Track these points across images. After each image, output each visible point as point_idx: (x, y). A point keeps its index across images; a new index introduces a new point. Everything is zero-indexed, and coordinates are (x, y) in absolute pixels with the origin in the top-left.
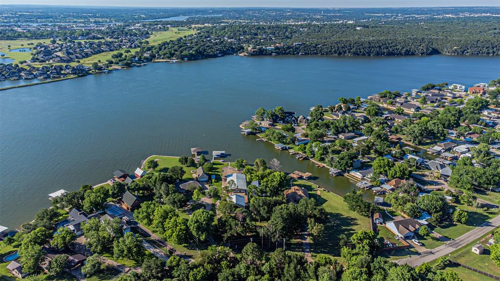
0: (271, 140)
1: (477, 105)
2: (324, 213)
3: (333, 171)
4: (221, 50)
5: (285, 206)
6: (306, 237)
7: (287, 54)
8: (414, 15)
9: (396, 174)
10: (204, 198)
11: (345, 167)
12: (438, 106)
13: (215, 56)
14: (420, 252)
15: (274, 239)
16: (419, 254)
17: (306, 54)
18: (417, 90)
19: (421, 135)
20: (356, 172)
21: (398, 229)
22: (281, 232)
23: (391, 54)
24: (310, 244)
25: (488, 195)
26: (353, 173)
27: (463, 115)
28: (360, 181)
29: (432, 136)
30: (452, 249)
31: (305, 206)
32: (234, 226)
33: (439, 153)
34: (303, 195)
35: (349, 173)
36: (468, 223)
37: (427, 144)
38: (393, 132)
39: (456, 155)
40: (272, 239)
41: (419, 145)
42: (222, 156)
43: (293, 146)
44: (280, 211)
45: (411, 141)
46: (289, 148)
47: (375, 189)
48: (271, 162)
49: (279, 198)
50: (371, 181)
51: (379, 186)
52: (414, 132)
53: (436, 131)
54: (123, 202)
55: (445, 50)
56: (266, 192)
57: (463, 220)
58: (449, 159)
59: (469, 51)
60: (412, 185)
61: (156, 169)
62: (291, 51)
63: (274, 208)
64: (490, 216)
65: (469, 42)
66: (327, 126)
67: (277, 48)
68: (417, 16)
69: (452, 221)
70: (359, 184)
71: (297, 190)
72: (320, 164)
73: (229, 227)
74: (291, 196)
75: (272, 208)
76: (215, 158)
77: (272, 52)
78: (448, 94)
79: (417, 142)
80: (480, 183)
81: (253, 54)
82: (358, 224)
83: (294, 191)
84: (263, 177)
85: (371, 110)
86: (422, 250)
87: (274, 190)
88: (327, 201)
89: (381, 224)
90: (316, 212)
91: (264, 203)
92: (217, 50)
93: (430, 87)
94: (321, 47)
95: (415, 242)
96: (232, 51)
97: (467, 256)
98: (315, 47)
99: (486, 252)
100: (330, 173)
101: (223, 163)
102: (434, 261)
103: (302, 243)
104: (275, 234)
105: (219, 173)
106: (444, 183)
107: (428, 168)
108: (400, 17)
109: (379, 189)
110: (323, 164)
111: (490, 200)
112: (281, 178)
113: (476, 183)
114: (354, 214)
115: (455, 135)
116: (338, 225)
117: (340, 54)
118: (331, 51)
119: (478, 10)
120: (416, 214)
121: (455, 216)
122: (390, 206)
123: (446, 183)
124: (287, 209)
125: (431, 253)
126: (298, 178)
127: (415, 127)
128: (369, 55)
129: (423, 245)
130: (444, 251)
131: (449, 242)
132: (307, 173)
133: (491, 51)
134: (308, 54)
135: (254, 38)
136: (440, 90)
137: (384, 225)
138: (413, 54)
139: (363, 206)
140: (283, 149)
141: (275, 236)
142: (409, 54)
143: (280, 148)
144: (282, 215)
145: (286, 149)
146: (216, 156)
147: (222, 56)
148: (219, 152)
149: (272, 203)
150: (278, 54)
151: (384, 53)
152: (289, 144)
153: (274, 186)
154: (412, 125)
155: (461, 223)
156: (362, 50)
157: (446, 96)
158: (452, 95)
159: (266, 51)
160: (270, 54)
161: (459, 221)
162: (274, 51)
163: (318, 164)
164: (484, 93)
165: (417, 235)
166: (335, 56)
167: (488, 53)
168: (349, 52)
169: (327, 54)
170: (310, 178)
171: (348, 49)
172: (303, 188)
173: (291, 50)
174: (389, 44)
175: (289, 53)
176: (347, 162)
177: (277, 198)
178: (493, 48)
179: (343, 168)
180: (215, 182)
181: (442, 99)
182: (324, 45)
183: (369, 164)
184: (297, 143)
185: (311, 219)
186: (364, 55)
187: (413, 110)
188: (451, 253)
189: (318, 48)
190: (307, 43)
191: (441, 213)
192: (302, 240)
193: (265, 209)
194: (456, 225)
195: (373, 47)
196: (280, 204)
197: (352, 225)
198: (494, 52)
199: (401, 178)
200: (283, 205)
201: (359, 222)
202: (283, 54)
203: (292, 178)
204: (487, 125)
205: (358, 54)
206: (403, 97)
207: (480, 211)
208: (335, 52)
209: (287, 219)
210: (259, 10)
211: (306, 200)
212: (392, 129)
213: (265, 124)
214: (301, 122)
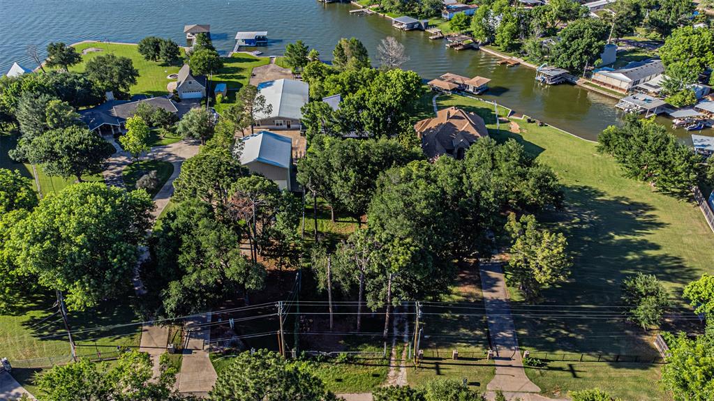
0: (385, 12)
2: (551, 190)
3: (546, 71)
5: (421, 166)
10: (175, 146)
11: (581, 59)
15: (376, 298)
20: (611, 71)
22: (404, 276)
24: (511, 305)
26: (600, 76)
28: (624, 96)
31: (490, 164)
32: (212, 252)
34: (473, 131)
35: (588, 76)
40: (369, 297)
42: (260, 43)
44: (403, 186)
46: (427, 26)
47: (678, 115)
48: (380, 48)
49: (399, 142)
50: (661, 95)
51: (691, 106)
56: (360, 126)
63: (381, 176)
70: (624, 104)
71: (454, 117)
72: (506, 57)
73: (193, 254)
74: (438, 136)
75: (374, 175)
76: (240, 46)
82: (660, 225)
83: (445, 121)
84: (353, 85)
87: (385, 117)
88: (544, 150)
90: (526, 188)
91: (346, 160)
100: (539, 78)
101: (257, 57)
103: (482, 303)
104: (381, 277)
105: (240, 81)
109: (689, 113)
110: (514, 58)
112: (407, 87)
114: (638, 191)
116: (596, 229)
124: (427, 178)
126: (454, 91)
132: (478, 78)
140: (412, 28)
143: (404, 25)
144: (407, 205)
145: (420, 29)
146: (244, 44)
148: (252, 35)
149: (374, 159)
152: (427, 17)
153: (384, 105)
163: (500, 59)
170: (484, 91)
172: (472, 113)
176: (590, 45)
177: (393, 141)
179: (576, 64)
180: (223, 101)
183: (634, 55)
184: (446, 15)
185: (523, 218)
192: (481, 287)
193: (347, 179)
196: (403, 161)
197: (643, 226)
200: (413, 166)
201: (661, 217)
203: (436, 91)
209: (426, 221)
211: (488, 146)
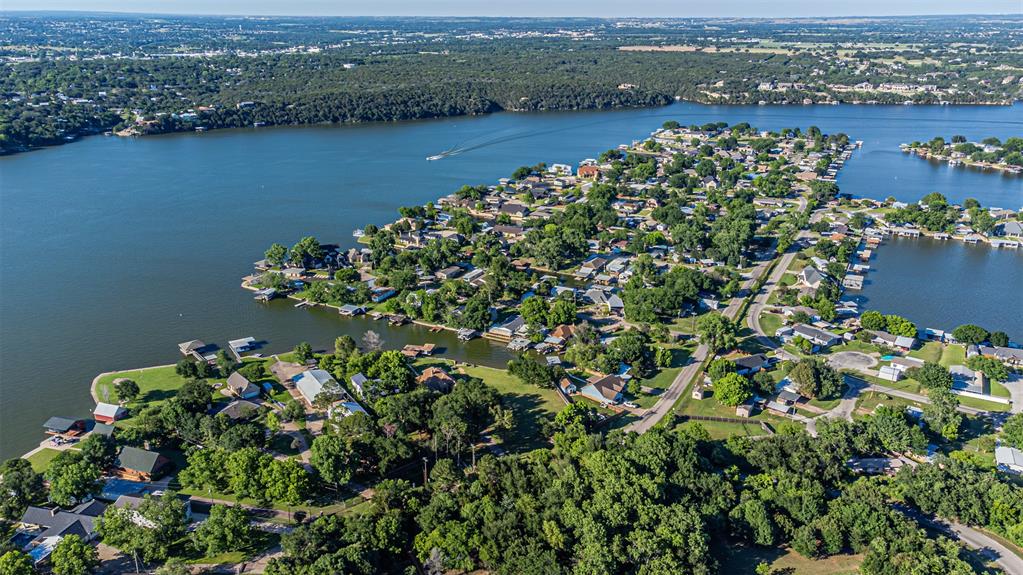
1: (604, 196)
2: (499, 396)
3: (463, 333)
4: (67, 127)
6: (488, 437)
7: (228, 126)
8: (421, 34)
9: (559, 318)
11: (481, 323)
12: (550, 204)
13: (58, 141)
14: (640, 415)
16: (641, 418)
17: (268, 124)
18: (507, 180)
19: (560, 254)
20: (498, 326)
21: (602, 393)
23: (427, 116)
24: (498, 446)
25: (675, 323)
26: (495, 330)
27: (595, 215)
28: (510, 341)
29: (574, 254)
30: (671, 403)
33: (590, 277)
34: (447, 378)
35: (488, 331)
36: (674, 364)
37: (568, 266)
38: (513, 256)
39: (612, 276)
41: (558, 270)
42: (252, 347)
43: (371, 306)
45: (544, 265)
46: (367, 310)
47: (539, 347)
50: (528, 337)
51: (543, 341)
52: (548, 251)
53: (577, 245)
54: (123, 469)
55: (510, 103)
57: (668, 361)
58: (606, 283)
59: (543, 103)
60: (589, 330)
61: (138, 397)
62: (234, 120)
64: (691, 349)
65: (541, 88)
66: (412, 261)
67: (203, 115)
68: (427, 36)
69: (653, 366)
70: (511, 345)
71: (433, 373)
72: (434, 326)
76: (239, 353)
77: (195, 125)
78: (556, 183)
79: (555, 265)
80: (663, 309)
81: (154, 132)
82: (545, 402)
83: (432, 376)
85: (465, 224)
86: (640, 412)
88: (482, 380)
89: (575, 392)
92: (57, 127)
93: (525, 172)
94: (294, 108)
95: (628, 405)
96: (93, 126)
97: (690, 405)
98: (283, 109)
99: (708, 394)
100: (459, 337)
101: (262, 359)
102: (661, 421)
103: (487, 447)
105: (271, 378)
106: (619, 318)
107: (589, 302)
108: (399, 39)
109: (543, 345)
110: (440, 326)
111: (680, 329)
113: (659, 311)
114: (532, 389)
115: (597, 247)
117: (335, 120)
118: (316, 116)
119: (518, 24)
120: (613, 368)
121: (658, 360)
122: (572, 365)
123: (622, 319)
125: (653, 413)
126: (418, 356)
127: (549, 243)
128: (390, 119)
129: (638, 406)
130: (664, 406)
131: (663, 394)
132: (428, 345)
133: (574, 102)
134: (273, 123)
135: (134, 94)
136: (539, 176)
137: (578, 393)
138: (462, 113)
139: (544, 374)
140: (356, 313)
141: (454, 445)
142: (457, 113)
143: (350, 312)
145: (361, 313)
146: (240, 350)
147: (75, 140)
148: (245, 341)
150: (209, 127)
151: (415, 114)
152: (363, 303)
154: (545, 241)
155: (666, 366)
156: (375, 111)
157: (553, 184)
158: (561, 184)
159: (181, 123)
160: (192, 129)
161: (663, 365)
162: (199, 122)
163: (432, 328)
164: (600, 175)
165: (626, 395)
166: (327, 126)
167: (571, 106)
168: (352, 116)
169: (310, 122)
170: (434, 352)
171: (350, 110)
172: (439, 367)
173: (235, 117)
174: (419, 97)
175: (232, 124)
176: (484, 314)
178: (576, 97)
179: (478, 326)
180: (276, 394)
181: (550, 190)
182: (300, 105)
183: (509, 311)
184: (376, 299)
186: (380, 119)
187: (520, 214)
188: (673, 406)
189: (290, 110)
190: (264, 101)
191: (641, 359)
194: (660, 371)
195: (392, 103)
197: (538, 404)
198: (578, 105)
199: (568, 322)
201: (544, 398)
202: (219, 127)
203: (409, 357)
204: (628, 226)
205: (369, 119)
206: (493, 194)
207: (677, 346)
208: (326, 117)
210: (83, 20)
212: (511, 251)
213: (293, 273)
214: (354, 260)
